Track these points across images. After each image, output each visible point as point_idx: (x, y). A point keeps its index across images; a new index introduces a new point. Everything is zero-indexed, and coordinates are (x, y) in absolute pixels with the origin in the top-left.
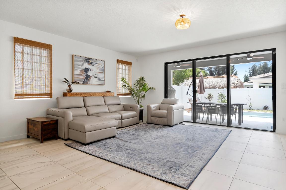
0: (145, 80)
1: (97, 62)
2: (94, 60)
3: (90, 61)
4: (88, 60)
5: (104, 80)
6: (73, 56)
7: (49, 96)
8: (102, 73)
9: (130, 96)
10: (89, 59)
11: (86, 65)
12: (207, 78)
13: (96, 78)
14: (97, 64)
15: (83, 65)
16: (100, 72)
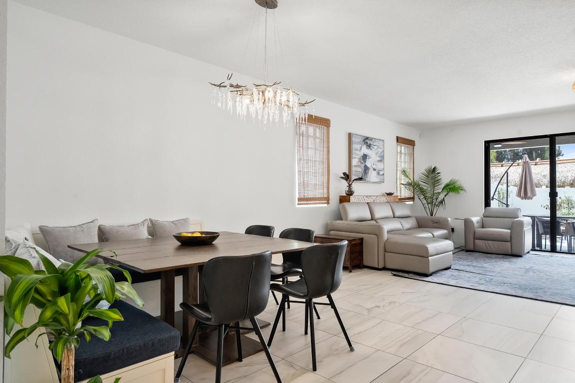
0: (438, 173)
1: (376, 144)
2: (373, 140)
3: (369, 142)
4: (367, 141)
5: (383, 174)
6: (350, 135)
7: (326, 202)
8: (380, 161)
9: (412, 203)
10: (367, 138)
11: (365, 150)
12: (501, 165)
13: (375, 170)
14: (376, 147)
15: (361, 148)
16: (378, 161)
